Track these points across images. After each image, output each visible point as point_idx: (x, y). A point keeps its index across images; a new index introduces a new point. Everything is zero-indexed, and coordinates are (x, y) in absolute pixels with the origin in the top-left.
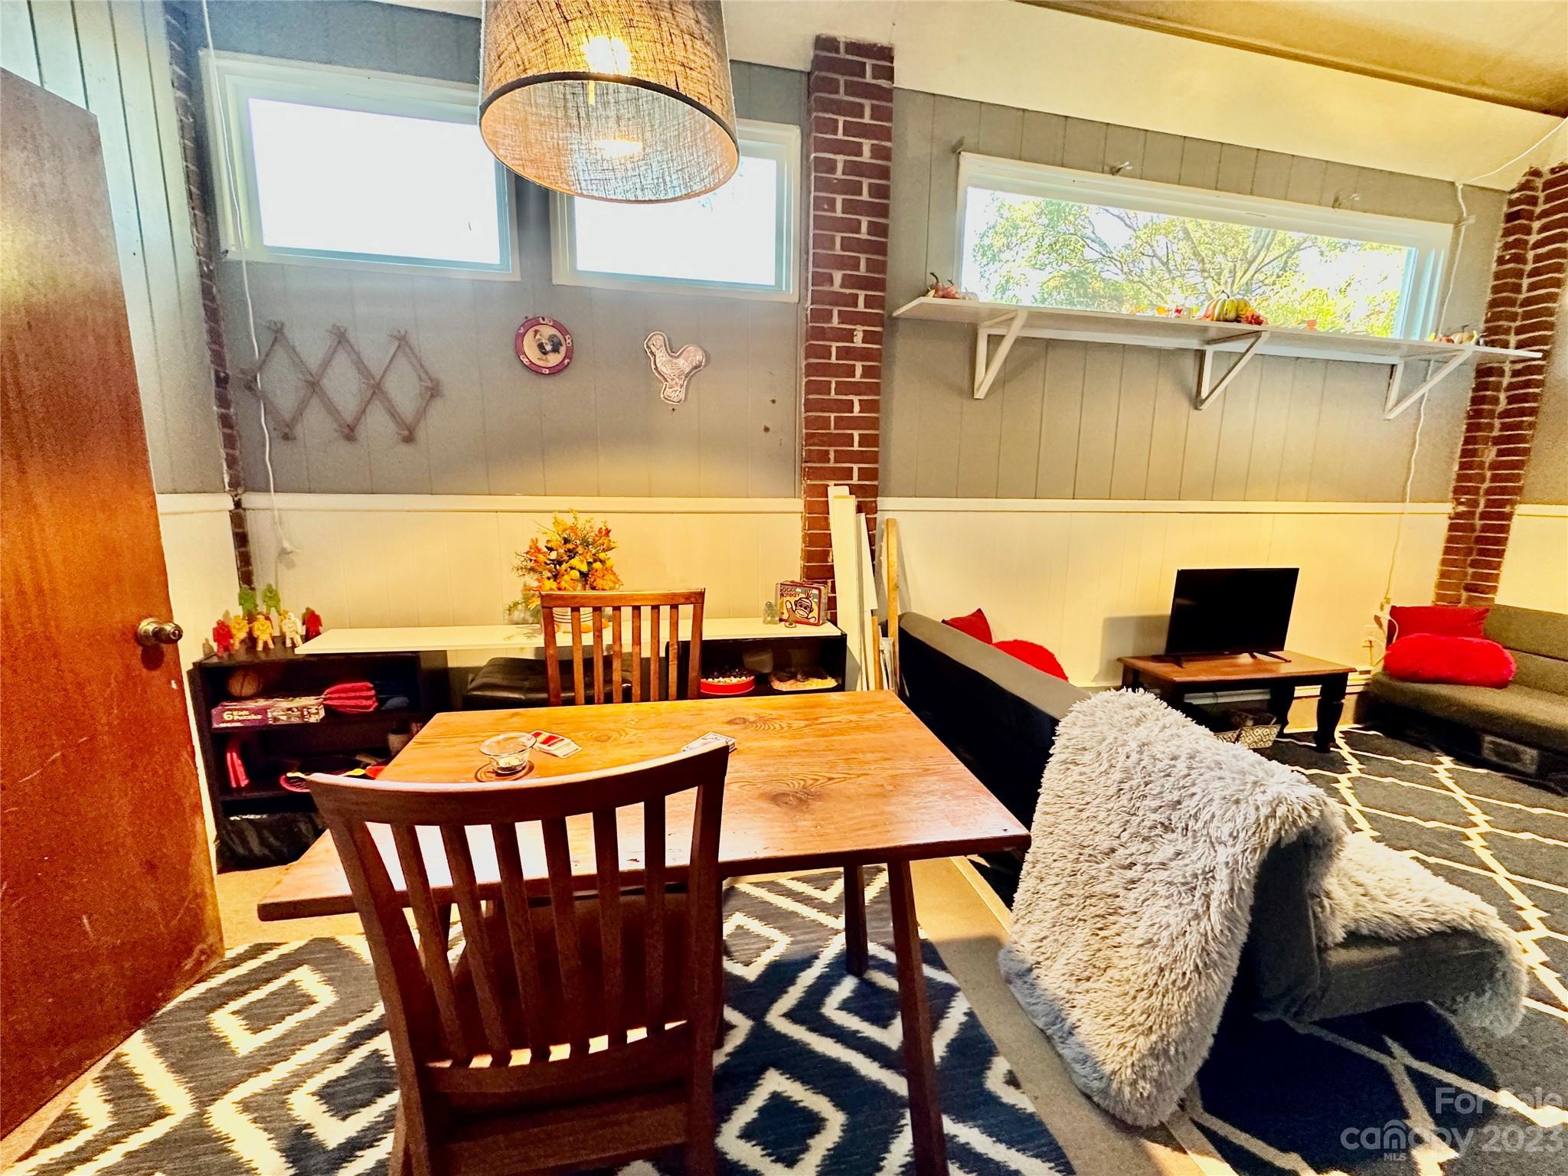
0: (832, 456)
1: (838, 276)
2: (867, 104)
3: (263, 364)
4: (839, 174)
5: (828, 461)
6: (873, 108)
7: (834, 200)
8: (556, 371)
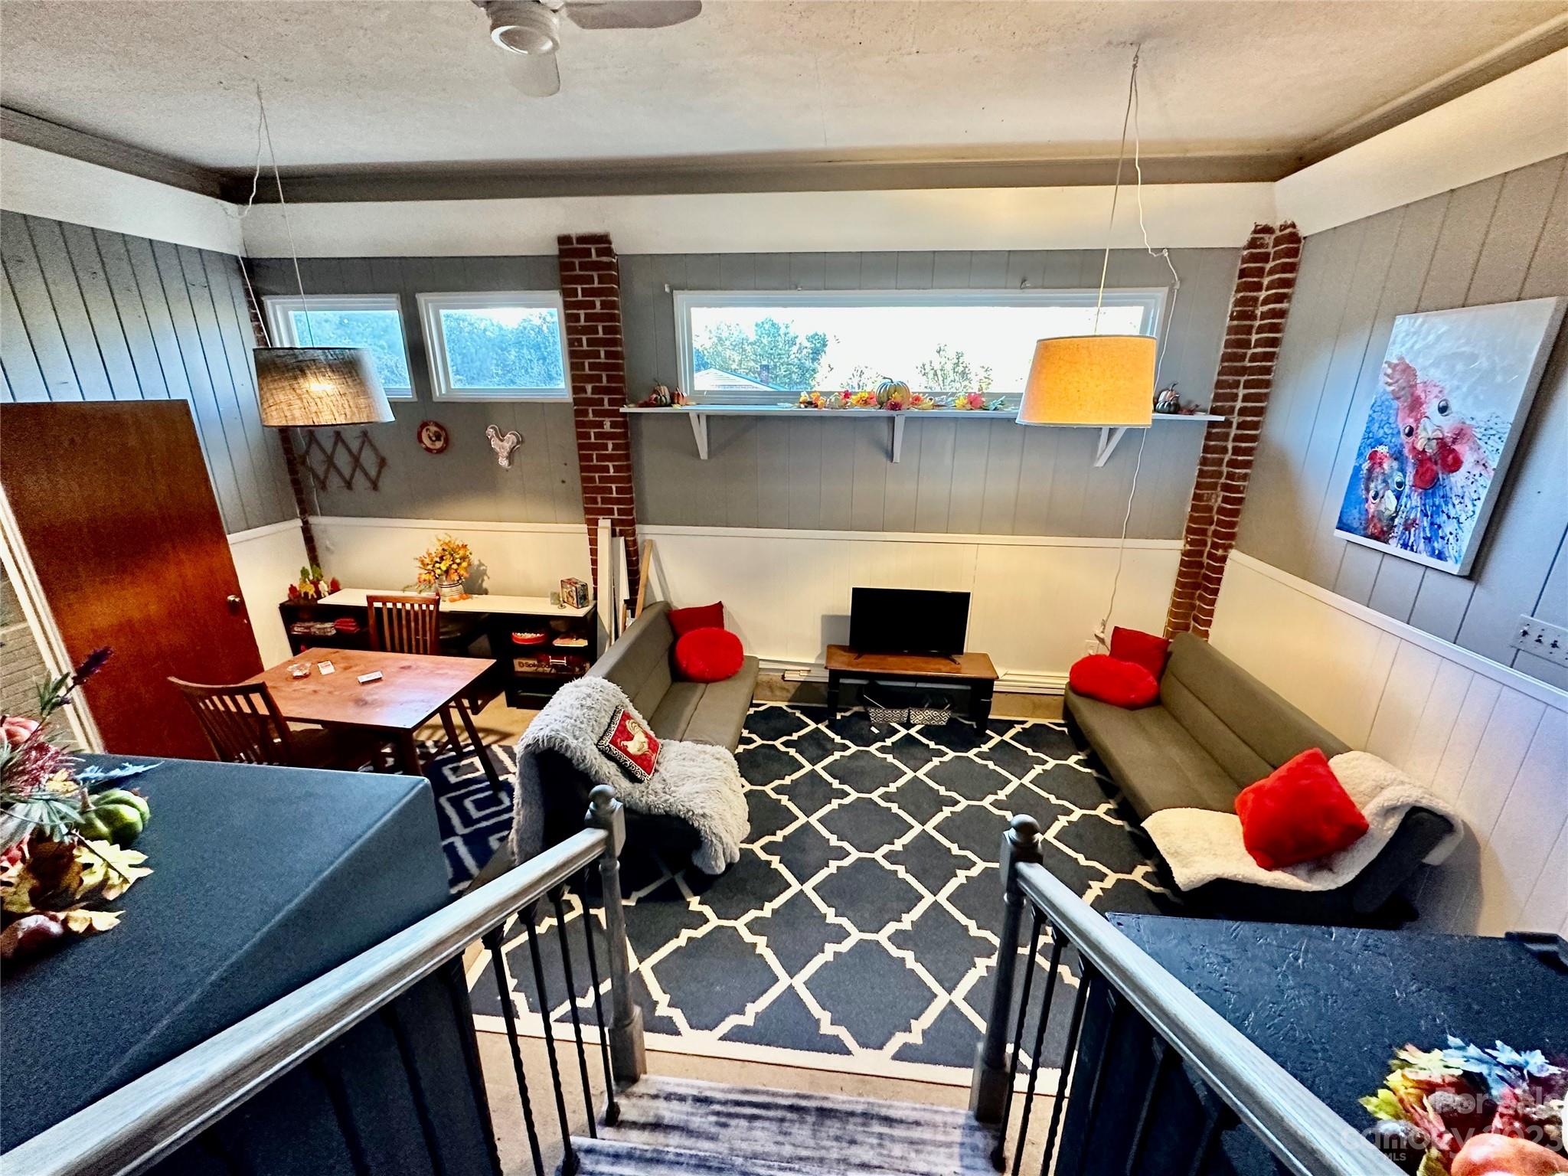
0: (599, 500)
1: (589, 388)
2: (595, 275)
3: (307, 452)
4: (582, 322)
5: (597, 503)
6: (599, 276)
7: (581, 339)
8: (440, 451)
